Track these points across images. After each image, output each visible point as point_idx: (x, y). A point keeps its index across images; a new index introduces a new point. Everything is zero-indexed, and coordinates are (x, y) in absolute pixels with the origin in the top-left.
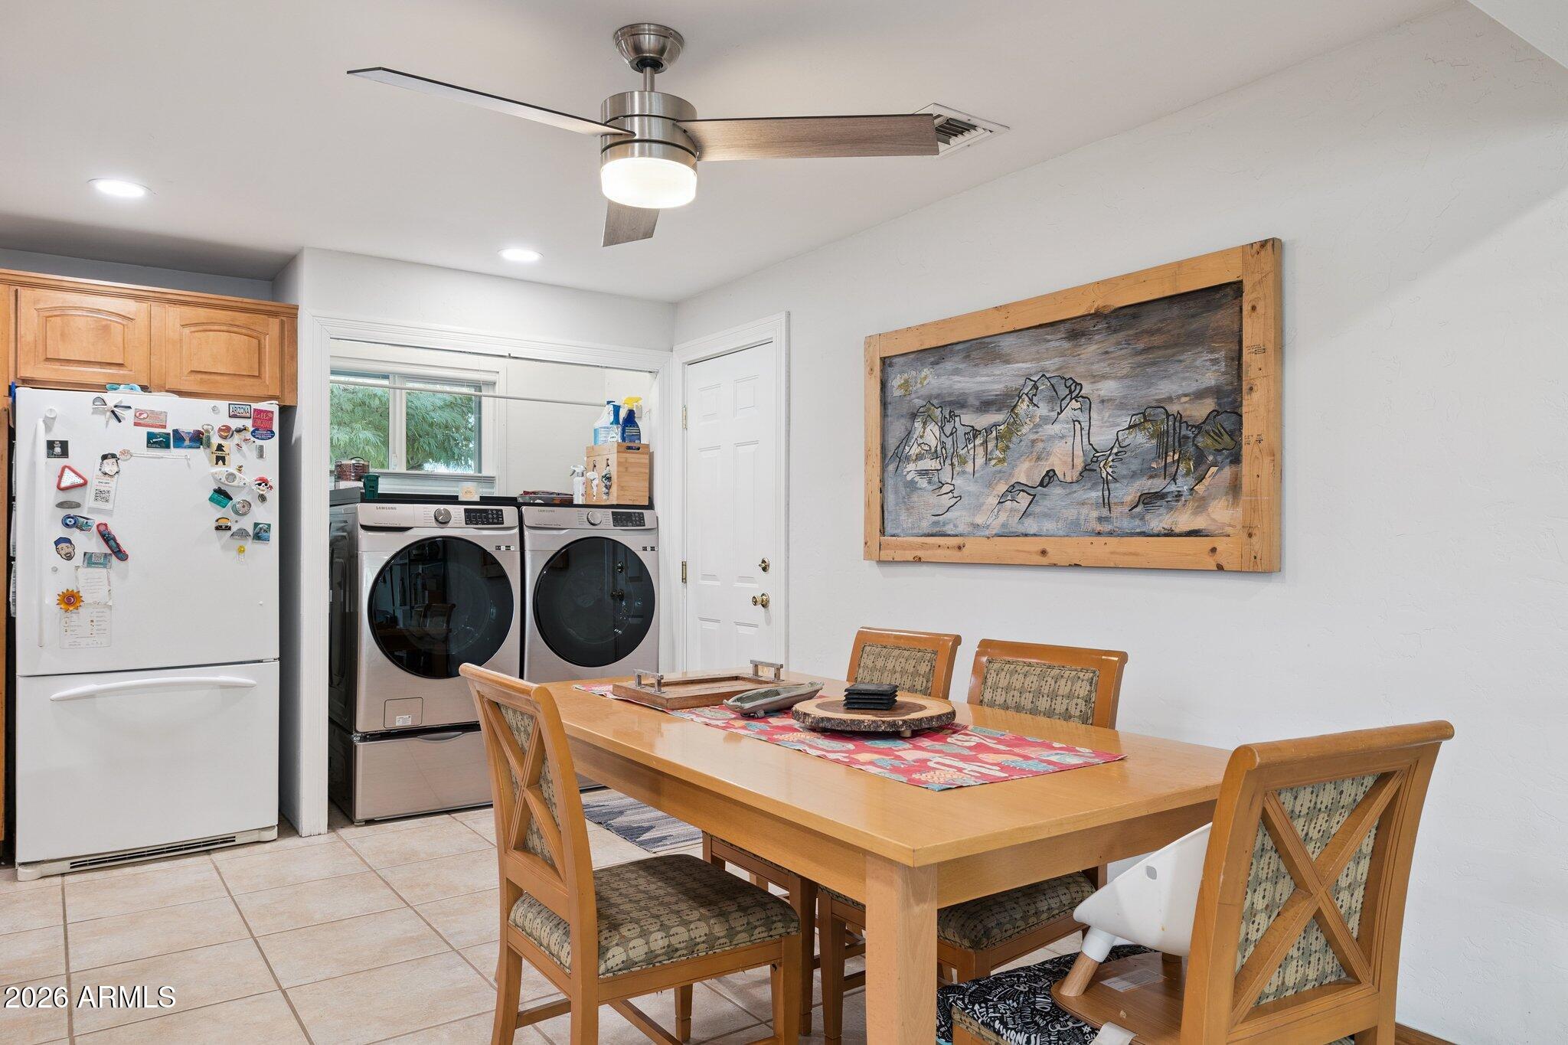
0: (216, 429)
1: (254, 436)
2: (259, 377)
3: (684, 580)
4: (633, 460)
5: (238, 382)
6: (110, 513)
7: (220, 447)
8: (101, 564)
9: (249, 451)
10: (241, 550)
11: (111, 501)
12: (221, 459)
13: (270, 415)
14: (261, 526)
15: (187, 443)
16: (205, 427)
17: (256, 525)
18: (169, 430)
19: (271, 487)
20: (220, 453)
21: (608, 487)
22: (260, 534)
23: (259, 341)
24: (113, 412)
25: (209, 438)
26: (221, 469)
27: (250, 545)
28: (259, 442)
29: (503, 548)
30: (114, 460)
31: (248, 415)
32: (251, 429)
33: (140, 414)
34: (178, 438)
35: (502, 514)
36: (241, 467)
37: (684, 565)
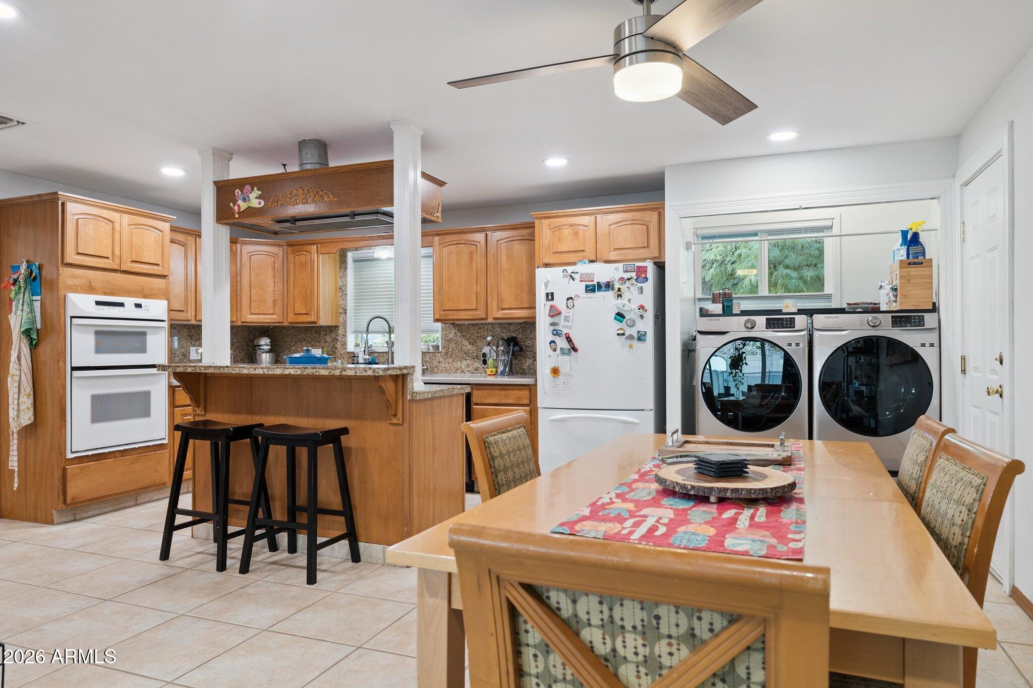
0: (617, 280)
1: (637, 282)
2: (648, 247)
3: (964, 371)
4: (915, 273)
5: (637, 252)
6: (570, 328)
7: (619, 290)
8: (567, 354)
9: (634, 291)
10: (631, 347)
11: (571, 322)
12: (620, 296)
13: (645, 268)
14: (641, 333)
15: (603, 288)
16: (612, 279)
17: (639, 332)
18: (595, 283)
19: (646, 310)
20: (619, 293)
21: (896, 296)
22: (641, 337)
23: (647, 227)
24: (570, 275)
25: (613, 285)
26: (620, 301)
27: (635, 343)
28: (640, 285)
29: (793, 345)
30: (571, 300)
31: (633, 270)
32: (635, 278)
33: (582, 276)
34: (599, 286)
35: (794, 321)
36: (630, 300)
37: (963, 359)
